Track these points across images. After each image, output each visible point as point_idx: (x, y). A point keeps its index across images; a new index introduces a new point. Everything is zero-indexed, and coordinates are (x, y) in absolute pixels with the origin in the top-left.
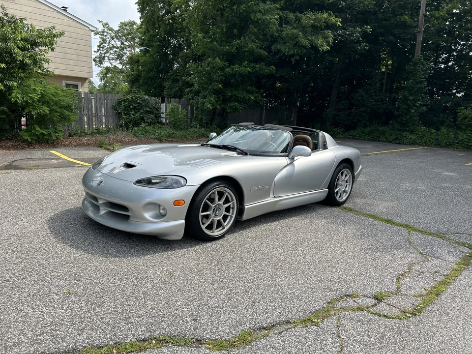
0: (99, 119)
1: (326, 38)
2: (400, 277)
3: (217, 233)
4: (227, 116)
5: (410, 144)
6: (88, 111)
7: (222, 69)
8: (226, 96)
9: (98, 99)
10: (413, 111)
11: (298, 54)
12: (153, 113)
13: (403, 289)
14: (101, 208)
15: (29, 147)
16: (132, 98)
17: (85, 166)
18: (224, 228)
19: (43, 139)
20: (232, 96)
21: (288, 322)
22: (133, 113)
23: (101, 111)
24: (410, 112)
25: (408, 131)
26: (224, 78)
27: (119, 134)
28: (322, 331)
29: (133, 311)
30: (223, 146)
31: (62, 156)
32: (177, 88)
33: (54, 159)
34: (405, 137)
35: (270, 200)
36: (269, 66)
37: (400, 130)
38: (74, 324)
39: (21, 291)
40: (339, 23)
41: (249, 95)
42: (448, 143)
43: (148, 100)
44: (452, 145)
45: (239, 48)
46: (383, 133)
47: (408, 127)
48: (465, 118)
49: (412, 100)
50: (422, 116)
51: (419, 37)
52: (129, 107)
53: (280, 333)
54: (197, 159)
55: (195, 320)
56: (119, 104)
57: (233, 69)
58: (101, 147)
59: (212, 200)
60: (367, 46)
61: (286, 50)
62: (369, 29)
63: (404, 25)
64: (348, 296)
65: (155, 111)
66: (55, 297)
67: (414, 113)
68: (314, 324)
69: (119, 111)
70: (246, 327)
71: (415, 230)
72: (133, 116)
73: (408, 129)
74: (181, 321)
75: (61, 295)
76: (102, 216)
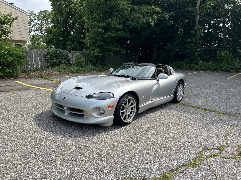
0: (37, 63)
1: (153, 19)
2: (225, 137)
3: (128, 121)
4: (105, 59)
5: (195, 70)
6: (31, 59)
7: (102, 34)
8: (104, 49)
9: (36, 52)
10: (196, 54)
11: (140, 27)
12: (66, 59)
13: (229, 143)
14: (65, 112)
15: (2, 79)
16: (54, 51)
17: (38, 88)
18: (131, 118)
19: (10, 75)
20: (107, 49)
21: (184, 166)
22: (55, 59)
23: (38, 58)
24: (195, 54)
25: (194, 64)
26: (103, 40)
27: (50, 70)
28: (203, 169)
29: (103, 167)
30: (121, 75)
31: (23, 84)
32: (74, 45)
33: (18, 85)
34: (193, 67)
35: (150, 102)
36: (126, 33)
37: (190, 63)
38: (75, 177)
39: (37, 161)
40: (160, 11)
41: (116, 48)
42: (213, 69)
43: (63, 52)
44: (215, 70)
45: (110, 24)
46: (182, 65)
47: (194, 62)
48: (220, 57)
49: (195, 48)
50: (200, 56)
51: (197, 17)
52: (53, 56)
53: (183, 172)
54: (115, 83)
55: (138, 169)
56: (47, 54)
57: (107, 35)
58: (42, 78)
59: (125, 104)
60: (172, 22)
61: (134, 24)
62: (173, 14)
63: (189, 12)
64: (205, 149)
65: (66, 58)
66: (57, 162)
67: (196, 55)
68: (197, 165)
69: (48, 58)
70: (165, 170)
71: (220, 113)
72: (55, 61)
73: (194, 63)
74: (131, 170)
75: (60, 161)
76: (66, 116)
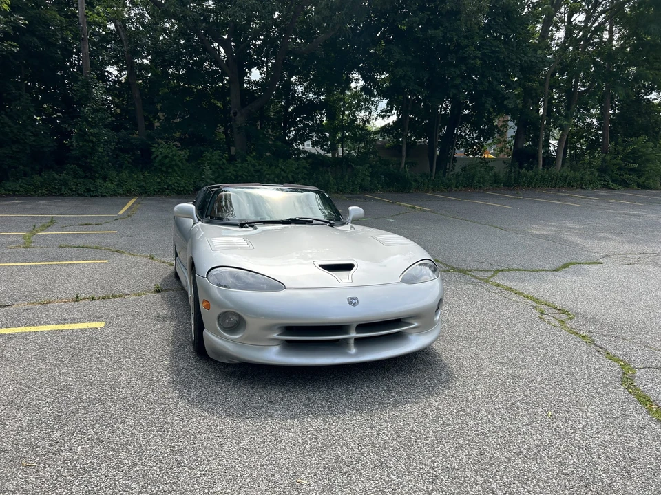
10: (100, 150)
14: (352, 341)
25: (98, 178)
37: (87, 177)
42: (156, 190)
44: (161, 192)
46: (65, 183)
51: (85, 47)
73: (97, 175)
